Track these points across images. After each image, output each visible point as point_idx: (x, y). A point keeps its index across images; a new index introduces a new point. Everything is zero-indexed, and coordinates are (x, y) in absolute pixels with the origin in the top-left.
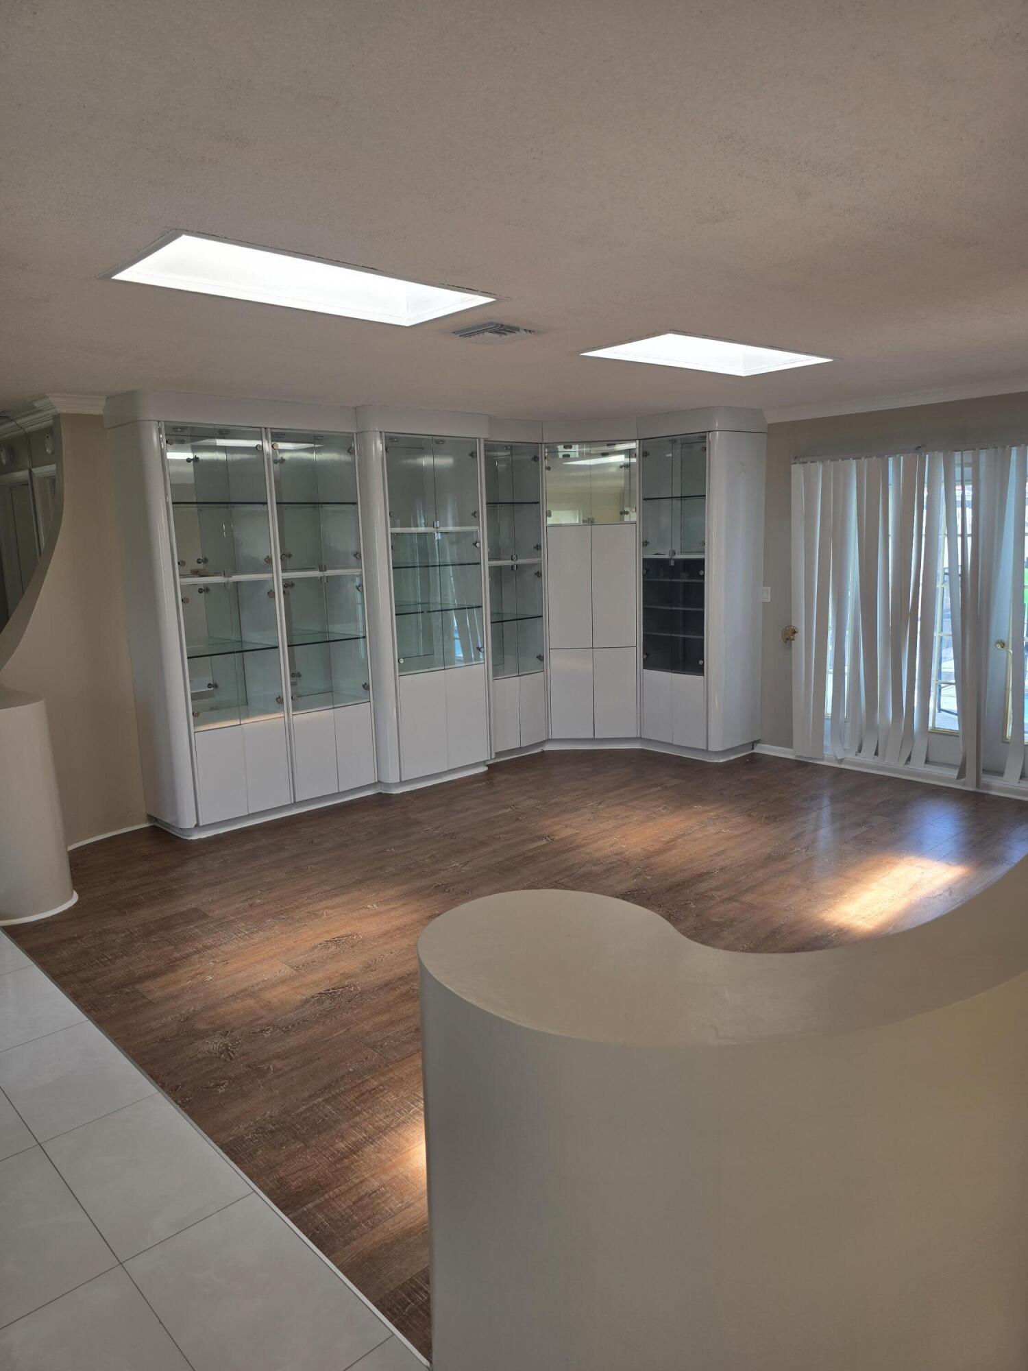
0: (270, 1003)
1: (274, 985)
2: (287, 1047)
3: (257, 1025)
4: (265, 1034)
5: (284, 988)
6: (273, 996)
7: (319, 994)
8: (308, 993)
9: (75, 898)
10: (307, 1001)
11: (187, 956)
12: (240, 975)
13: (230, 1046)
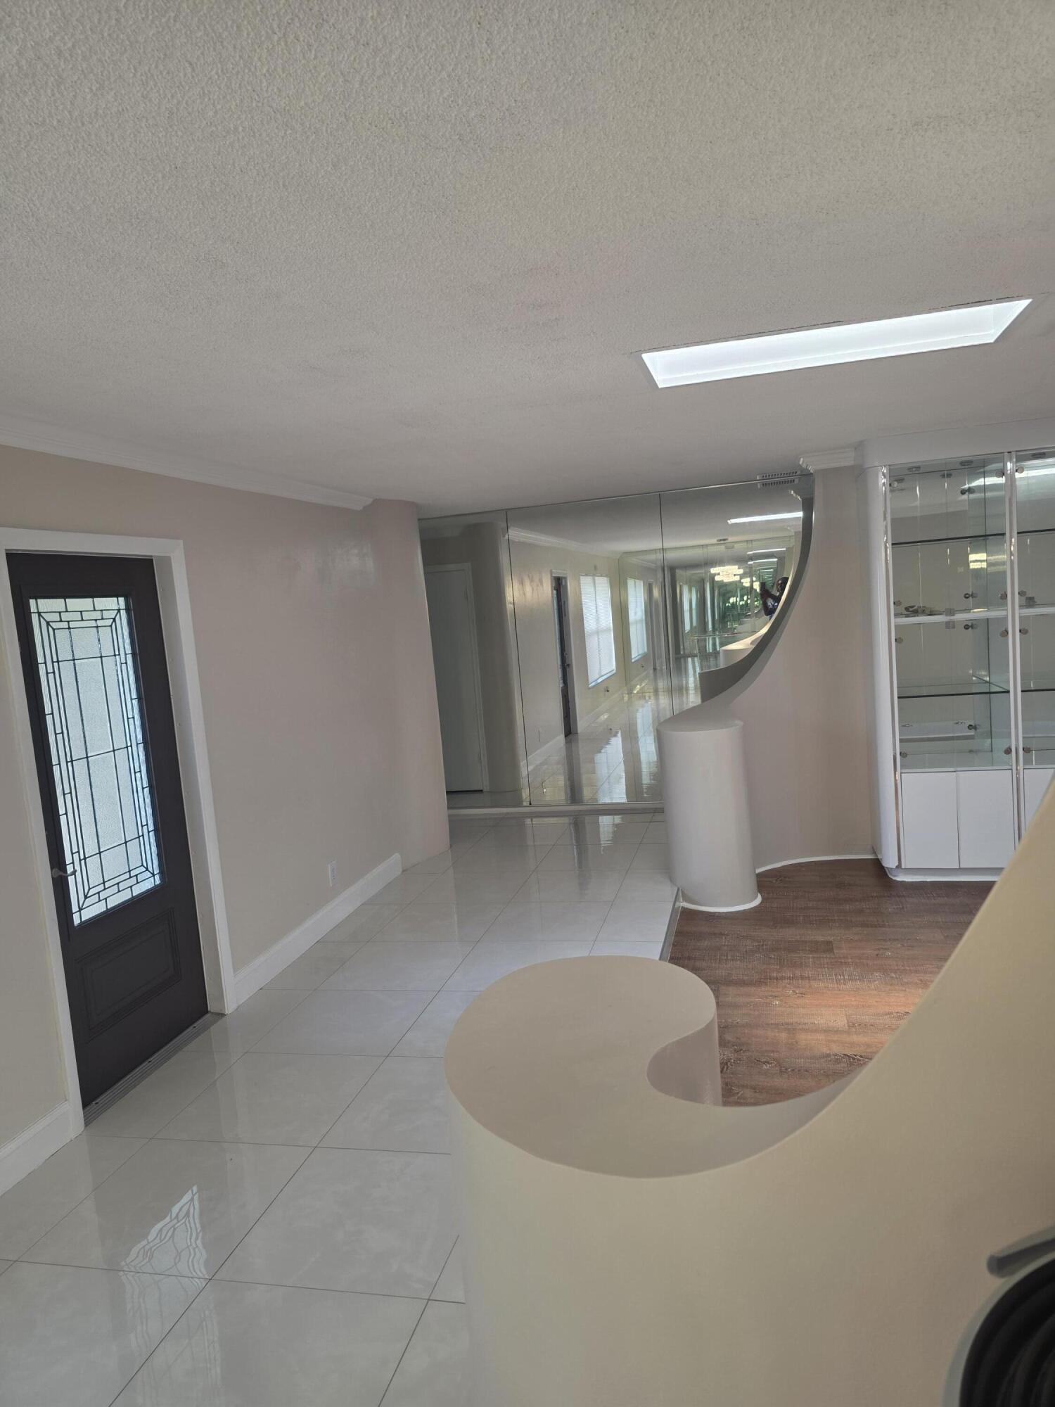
0: (797, 1043)
1: (817, 1030)
2: (769, 1085)
3: (767, 1056)
4: (764, 1066)
5: (821, 1037)
6: (803, 1038)
7: (845, 1055)
8: (836, 1049)
9: (758, 901)
10: (828, 1055)
11: (783, 978)
12: (802, 1011)
13: (731, 1062)
